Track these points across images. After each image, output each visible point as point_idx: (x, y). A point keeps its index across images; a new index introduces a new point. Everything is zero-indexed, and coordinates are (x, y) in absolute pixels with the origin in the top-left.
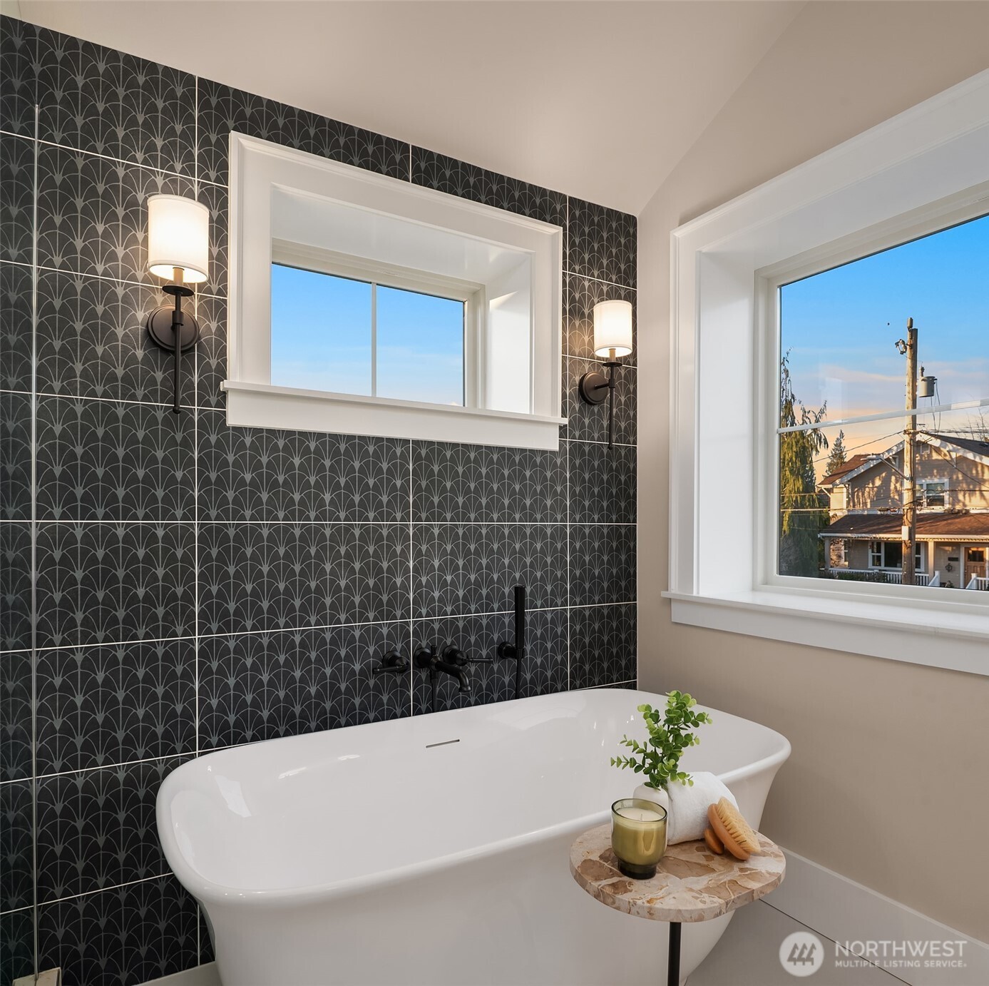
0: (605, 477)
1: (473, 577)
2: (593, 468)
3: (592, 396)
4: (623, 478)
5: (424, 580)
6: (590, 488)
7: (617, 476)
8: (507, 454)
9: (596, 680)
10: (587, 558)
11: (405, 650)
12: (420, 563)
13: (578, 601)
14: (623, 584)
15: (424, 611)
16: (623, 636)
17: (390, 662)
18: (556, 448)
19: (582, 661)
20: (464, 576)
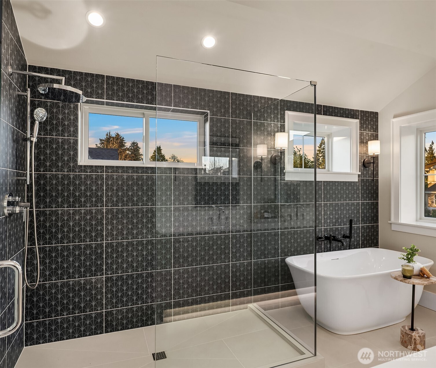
0: (370, 188)
1: (337, 217)
2: (367, 186)
3: (367, 165)
4: (375, 188)
5: (326, 217)
6: (366, 191)
7: (373, 188)
8: (345, 183)
9: (368, 246)
10: (365, 211)
11: (322, 235)
12: (325, 213)
13: (363, 223)
14: (375, 218)
15: (326, 225)
16: (375, 234)
17: (318, 238)
18: (357, 181)
19: (364, 240)
20: (335, 216)
